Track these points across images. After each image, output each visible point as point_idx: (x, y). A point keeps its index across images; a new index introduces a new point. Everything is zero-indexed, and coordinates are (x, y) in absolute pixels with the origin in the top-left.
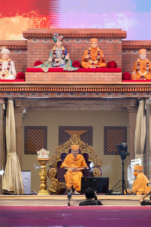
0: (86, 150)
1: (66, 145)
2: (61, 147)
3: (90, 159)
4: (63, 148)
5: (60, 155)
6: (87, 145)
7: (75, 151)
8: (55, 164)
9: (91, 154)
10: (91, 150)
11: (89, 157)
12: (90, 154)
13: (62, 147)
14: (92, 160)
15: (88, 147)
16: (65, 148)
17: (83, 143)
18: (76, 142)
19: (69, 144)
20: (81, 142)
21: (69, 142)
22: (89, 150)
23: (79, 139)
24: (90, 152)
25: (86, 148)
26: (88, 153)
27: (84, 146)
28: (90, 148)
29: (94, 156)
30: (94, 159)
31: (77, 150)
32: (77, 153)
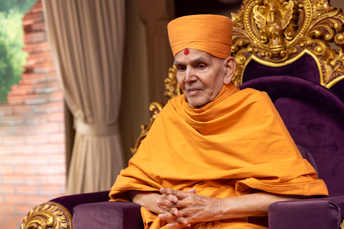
7: (182, 67)
17: (331, 15)
18: (283, 13)
19: (242, 35)
20: (319, 7)
21: (243, 20)
27: (340, 32)
31: (193, 57)
32: (198, 84)
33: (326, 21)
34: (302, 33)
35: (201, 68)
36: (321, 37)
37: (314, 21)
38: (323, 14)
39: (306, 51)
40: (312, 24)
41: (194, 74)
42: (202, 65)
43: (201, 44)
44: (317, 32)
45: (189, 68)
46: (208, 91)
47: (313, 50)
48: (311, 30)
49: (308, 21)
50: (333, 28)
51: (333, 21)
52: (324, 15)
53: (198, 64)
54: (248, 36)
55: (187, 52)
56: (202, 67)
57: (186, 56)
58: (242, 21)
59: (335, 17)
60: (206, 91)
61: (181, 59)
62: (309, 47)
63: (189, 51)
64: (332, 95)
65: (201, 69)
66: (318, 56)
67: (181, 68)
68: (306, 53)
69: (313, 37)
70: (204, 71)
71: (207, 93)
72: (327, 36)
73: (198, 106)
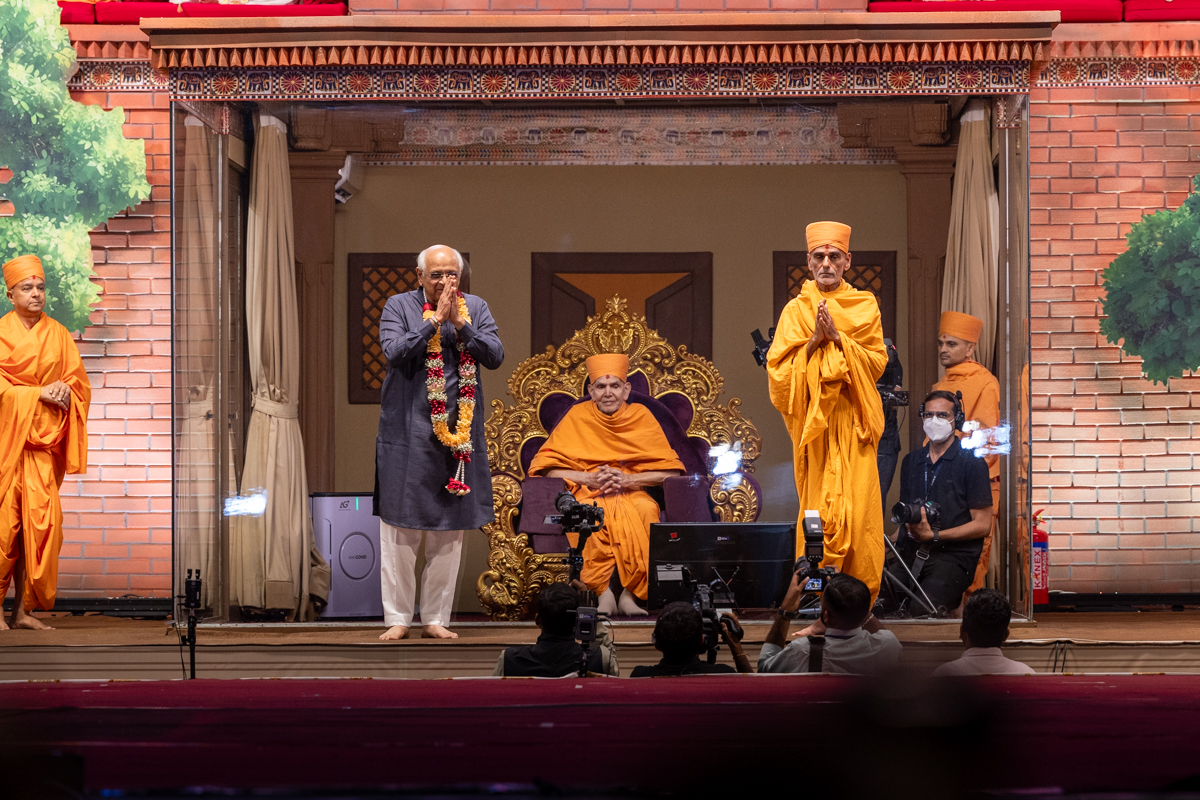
0: (675, 378)
1: (568, 352)
2: (540, 366)
3: (696, 425)
4: (552, 367)
5: (535, 407)
6: (681, 351)
7: (603, 386)
8: (511, 456)
9: (705, 398)
10: (701, 378)
11: (695, 416)
12: (698, 398)
13: (545, 366)
14: (709, 432)
15: (689, 365)
16: (562, 371)
17: (661, 343)
18: (624, 339)
19: (584, 350)
20: (651, 336)
21: (586, 337)
22: (692, 381)
23: (640, 318)
24: (697, 388)
25: (678, 369)
26: (689, 394)
27: (667, 358)
28: (695, 366)
29: (717, 409)
30: (720, 427)
31: (612, 380)
32: (613, 398)
33: (656, 348)
36: (651, 360)
37: (646, 347)
38: (654, 341)
39: (639, 369)
40: (645, 349)
41: (611, 391)
42: (616, 385)
43: (617, 372)
44: (649, 356)
45: (608, 388)
46: (618, 403)
47: (645, 369)
48: (644, 353)
50: (661, 354)
51: (662, 349)
52: (654, 343)
53: (613, 385)
55: (608, 377)
56: (616, 387)
57: (607, 379)
58: (585, 339)
61: (603, 381)
64: (662, 404)
65: (615, 389)
67: (600, 386)
68: (639, 371)
69: (645, 359)
70: (617, 389)
72: (656, 360)
73: (610, 413)
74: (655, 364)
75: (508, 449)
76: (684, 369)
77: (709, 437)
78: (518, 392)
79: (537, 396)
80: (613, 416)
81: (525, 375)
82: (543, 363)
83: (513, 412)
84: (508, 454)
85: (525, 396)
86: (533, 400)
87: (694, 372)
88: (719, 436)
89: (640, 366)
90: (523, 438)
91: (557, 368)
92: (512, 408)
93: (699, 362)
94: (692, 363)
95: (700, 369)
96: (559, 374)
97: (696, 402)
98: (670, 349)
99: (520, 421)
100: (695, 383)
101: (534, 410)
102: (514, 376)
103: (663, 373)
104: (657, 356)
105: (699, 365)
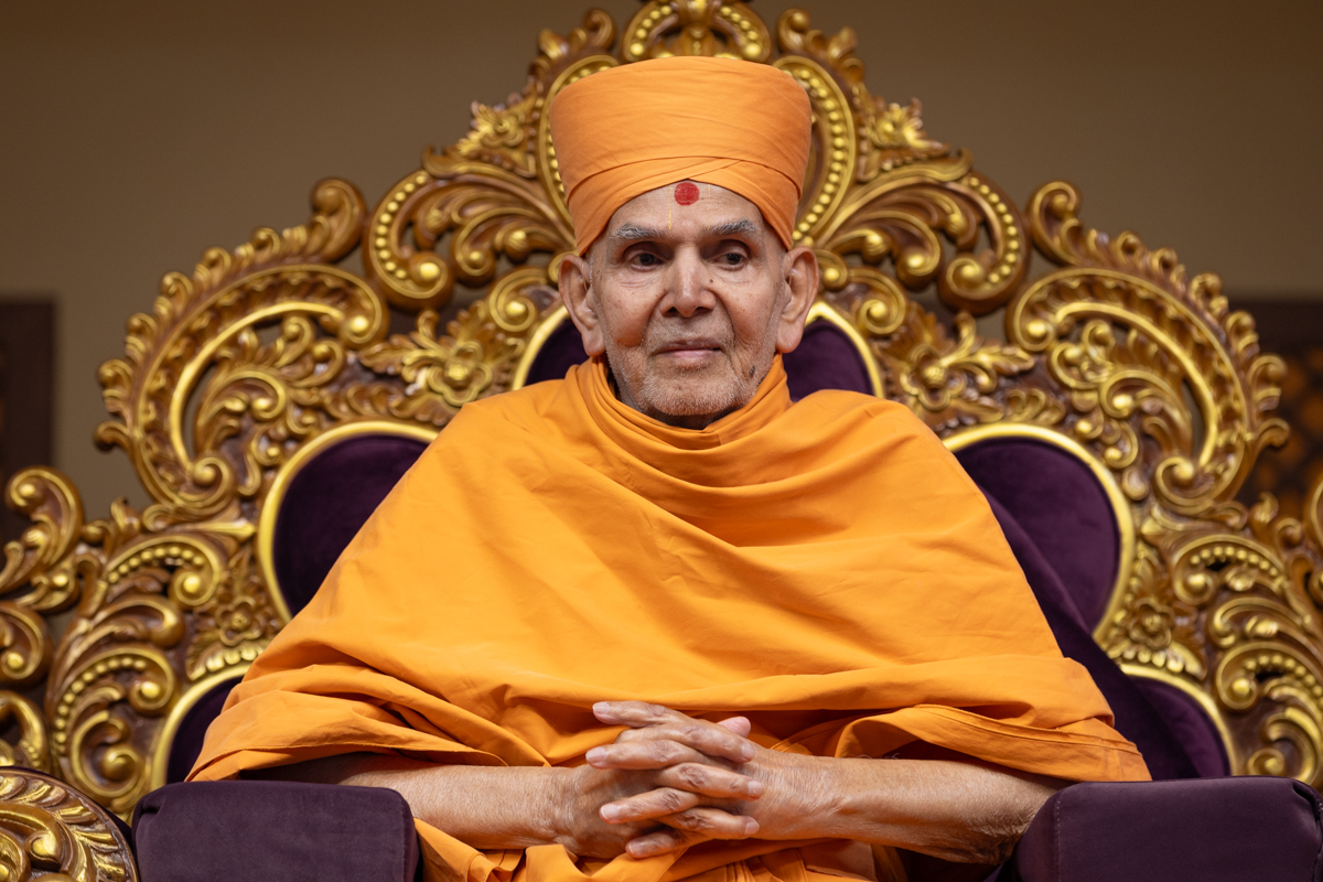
0: (1020, 358)
1: (433, 217)
2: (275, 290)
3: (1138, 612)
4: (344, 295)
5: (250, 505)
6: (1052, 215)
7: (652, 251)
8: (119, 777)
9: (1185, 469)
10: (1163, 360)
11: (1133, 562)
12: (1146, 463)
13: (310, 288)
14: (1209, 649)
15: (1092, 288)
16: (401, 315)
17: (936, 173)
19: (526, 204)
20: (886, 133)
21: (533, 138)
22: (1107, 377)
23: (822, 41)
24: (1138, 413)
25: (1034, 311)
26: (1091, 443)
27: (968, 249)
28: (1127, 296)
29: (1249, 525)
30: (1269, 627)
31: (713, 215)
32: (712, 327)
33: (916, 198)
34: (805, 234)
35: (733, 266)
37: (860, 190)
38: (905, 164)
40: (853, 202)
41: (706, 283)
42: (737, 250)
43: (744, 170)
44: (875, 239)
45: (687, 259)
46: (742, 357)
47: (849, 310)
48: (846, 225)
49: (837, 185)
50: (943, 230)
51: (947, 202)
52: (905, 170)
53: (724, 248)
54: (551, 214)
55: (687, 193)
56: (734, 259)
57: (685, 207)
58: (530, 146)
59: (953, 186)
60: (735, 359)
61: (660, 216)
62: (831, 296)
63: (696, 189)
65: (730, 270)
66: (870, 337)
67: (641, 255)
68: (820, 319)
69: (854, 251)
70: (739, 275)
71: (738, 365)
72: (916, 261)
73: (696, 419)
74: (913, 285)
75: (94, 744)
76: (1063, 312)
77: (1207, 681)
78: (157, 431)
79: (260, 449)
80: (713, 430)
81: (196, 339)
82: (296, 273)
83: (126, 538)
84: (99, 770)
85: (195, 452)
86: (241, 473)
87: (1120, 326)
88: (1263, 675)
89: (828, 291)
90: (183, 681)
91: (373, 303)
92: (122, 519)
93: (1148, 274)
94: (1109, 275)
95: (1155, 309)
96: (385, 336)
97: (1136, 486)
98: (992, 206)
99: (165, 591)
100: (1127, 386)
101: (243, 528)
102: (137, 346)
103: (954, 333)
104: (918, 243)
105: (1146, 289)
